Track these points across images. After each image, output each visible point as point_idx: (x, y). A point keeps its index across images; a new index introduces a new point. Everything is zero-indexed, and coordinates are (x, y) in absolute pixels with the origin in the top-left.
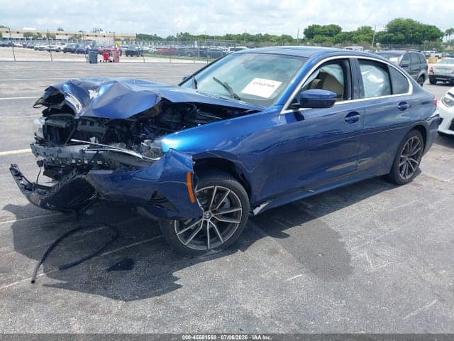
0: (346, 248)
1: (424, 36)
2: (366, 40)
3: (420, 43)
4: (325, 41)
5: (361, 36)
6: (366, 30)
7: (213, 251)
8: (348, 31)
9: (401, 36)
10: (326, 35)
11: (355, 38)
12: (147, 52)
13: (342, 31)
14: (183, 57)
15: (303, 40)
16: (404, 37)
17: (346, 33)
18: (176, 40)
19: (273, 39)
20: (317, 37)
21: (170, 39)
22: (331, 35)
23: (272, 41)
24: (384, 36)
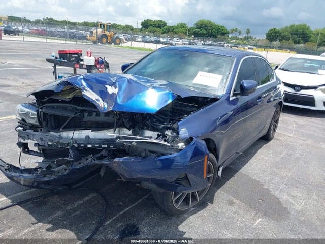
0: (272, 193)
1: (218, 32)
2: (182, 32)
3: (216, 37)
4: (156, 31)
5: (180, 30)
6: (183, 26)
7: (193, 209)
8: (172, 26)
9: (204, 31)
10: (156, 27)
11: (176, 30)
12: (21, 31)
13: (167, 25)
14: (54, 37)
15: (141, 29)
16: (206, 32)
17: (170, 26)
18: (43, 23)
19: (119, 28)
20: (150, 28)
21: (37, 22)
22: (159, 27)
23: (118, 29)
24: (194, 30)
